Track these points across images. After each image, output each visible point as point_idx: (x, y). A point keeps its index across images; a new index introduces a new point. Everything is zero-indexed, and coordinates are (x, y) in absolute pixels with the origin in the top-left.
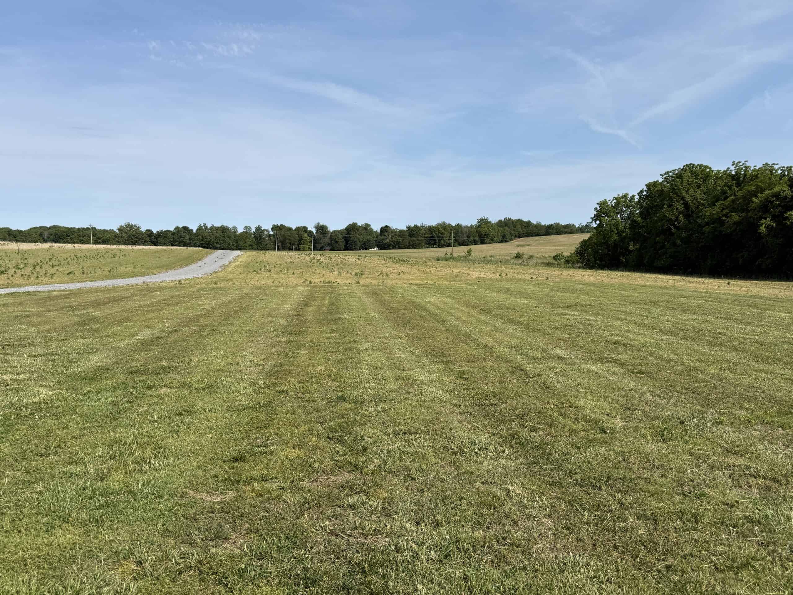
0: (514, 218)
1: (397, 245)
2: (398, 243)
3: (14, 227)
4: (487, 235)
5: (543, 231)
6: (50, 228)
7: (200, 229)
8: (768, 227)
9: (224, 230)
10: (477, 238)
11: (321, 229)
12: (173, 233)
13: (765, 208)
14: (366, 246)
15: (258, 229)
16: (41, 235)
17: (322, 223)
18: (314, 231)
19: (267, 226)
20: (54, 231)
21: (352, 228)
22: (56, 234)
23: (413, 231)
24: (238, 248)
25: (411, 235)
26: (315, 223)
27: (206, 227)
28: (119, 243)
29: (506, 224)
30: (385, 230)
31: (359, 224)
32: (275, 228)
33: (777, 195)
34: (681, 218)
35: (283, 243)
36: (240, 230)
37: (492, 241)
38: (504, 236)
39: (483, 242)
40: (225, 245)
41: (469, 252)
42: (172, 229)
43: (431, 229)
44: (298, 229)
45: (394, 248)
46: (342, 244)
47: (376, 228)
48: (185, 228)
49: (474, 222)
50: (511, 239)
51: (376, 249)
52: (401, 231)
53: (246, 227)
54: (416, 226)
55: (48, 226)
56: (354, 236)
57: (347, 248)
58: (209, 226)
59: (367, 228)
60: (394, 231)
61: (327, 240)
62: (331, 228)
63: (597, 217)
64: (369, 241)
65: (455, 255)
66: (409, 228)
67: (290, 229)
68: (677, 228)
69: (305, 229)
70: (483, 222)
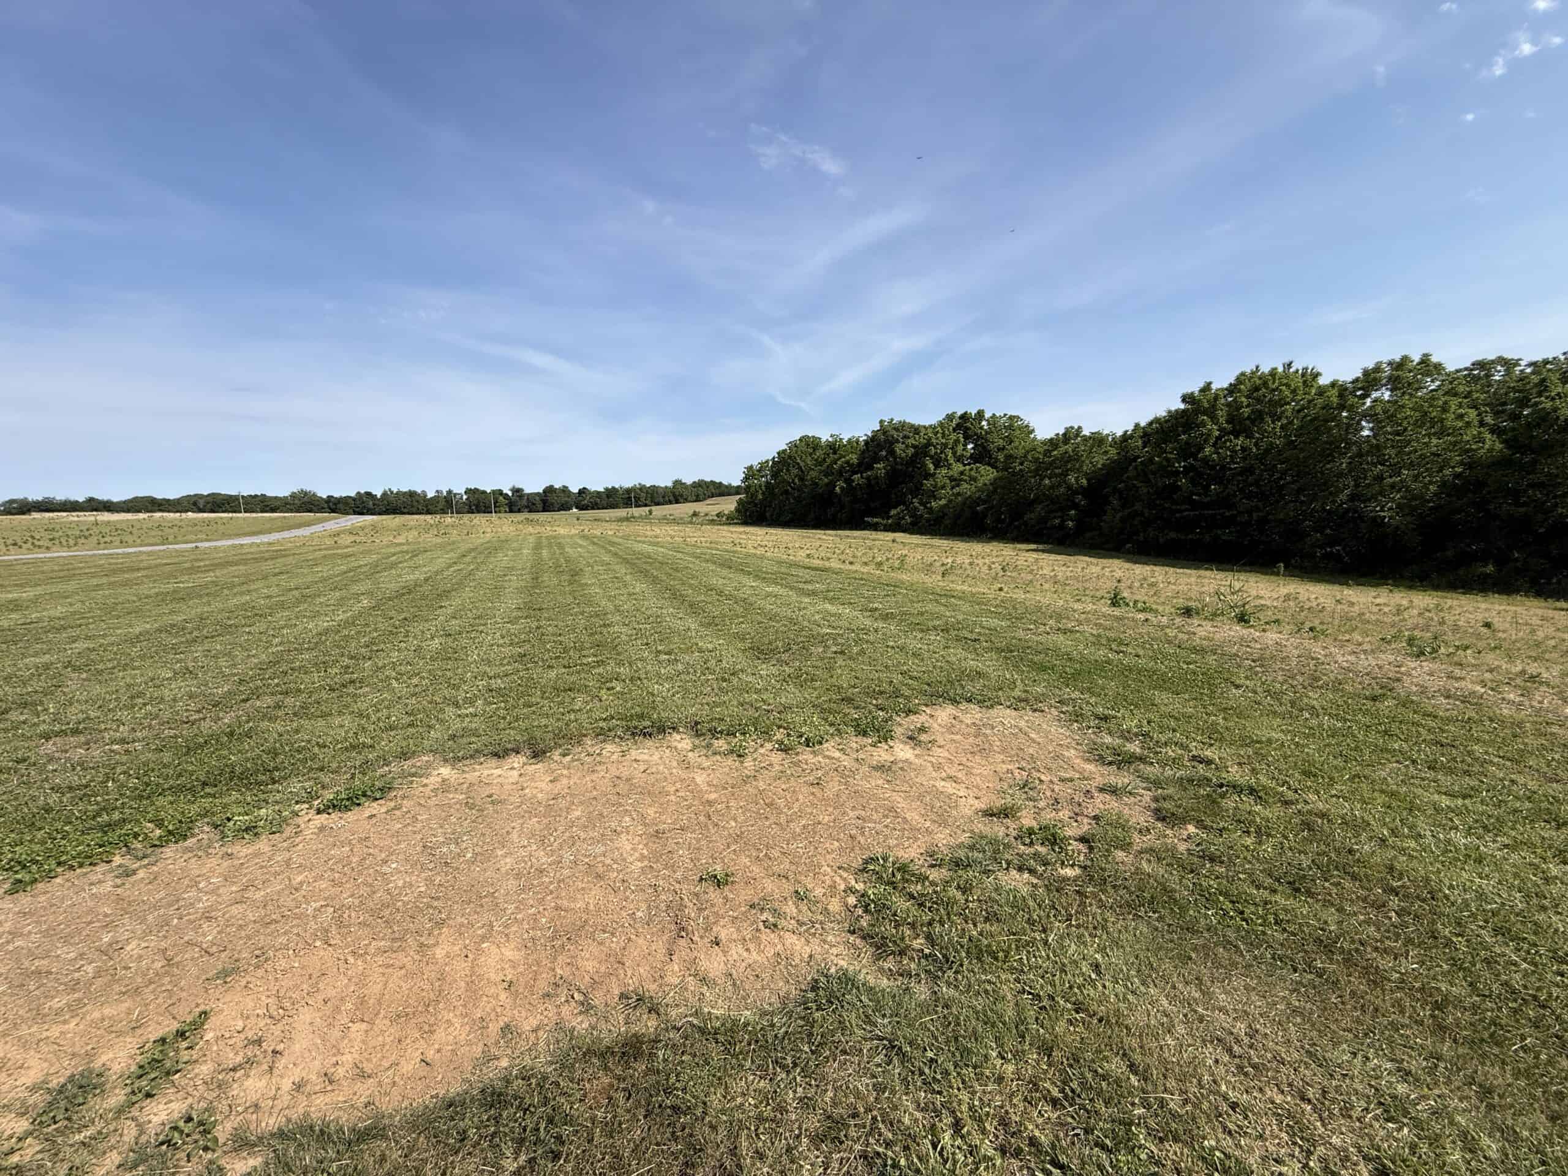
0: (708, 479)
1: (594, 506)
2: (596, 504)
3: (159, 495)
4: (682, 496)
5: (733, 491)
6: (209, 495)
7: (385, 494)
8: (842, 488)
9: (412, 494)
10: (672, 498)
11: (517, 491)
12: (354, 499)
13: (840, 473)
14: (565, 507)
15: (450, 492)
16: (195, 504)
17: (518, 486)
18: (510, 494)
19: (459, 489)
20: (210, 499)
21: (550, 490)
22: (214, 503)
23: (611, 493)
24: (428, 512)
25: (608, 496)
26: (510, 486)
27: (392, 492)
28: (291, 511)
29: (699, 484)
30: (583, 491)
31: (557, 486)
32: (468, 491)
33: (847, 462)
34: (796, 480)
35: (477, 506)
36: (431, 494)
37: (686, 501)
38: (698, 496)
39: (677, 502)
40: (414, 510)
41: (650, 512)
42: (353, 494)
43: (628, 491)
44: (494, 492)
45: (593, 508)
46: (540, 506)
47: (575, 490)
48: (368, 494)
49: (670, 484)
50: (705, 499)
51: (575, 510)
52: (598, 493)
53: (437, 491)
54: (613, 488)
55: (206, 494)
56: (552, 498)
57: (544, 510)
58: (395, 491)
59: (565, 490)
60: (590, 493)
61: (524, 502)
62: (528, 490)
63: (746, 479)
64: (567, 502)
65: (636, 515)
66: (607, 489)
67: (484, 492)
68: (793, 489)
69: (500, 492)
70: (678, 483)
